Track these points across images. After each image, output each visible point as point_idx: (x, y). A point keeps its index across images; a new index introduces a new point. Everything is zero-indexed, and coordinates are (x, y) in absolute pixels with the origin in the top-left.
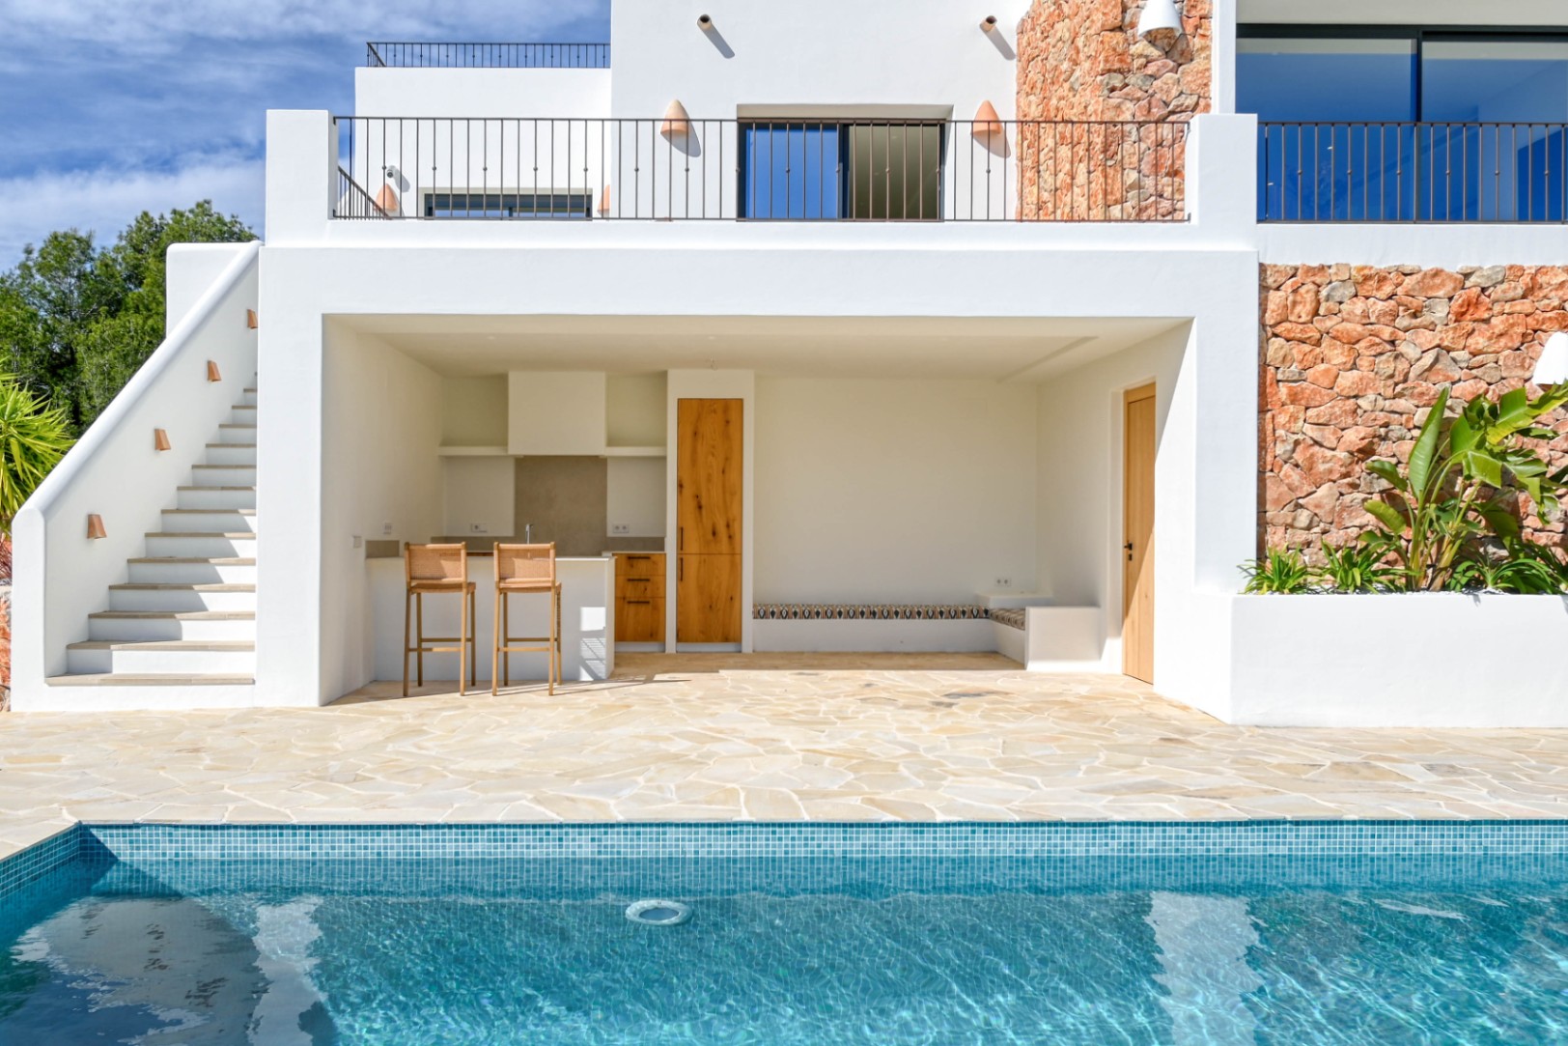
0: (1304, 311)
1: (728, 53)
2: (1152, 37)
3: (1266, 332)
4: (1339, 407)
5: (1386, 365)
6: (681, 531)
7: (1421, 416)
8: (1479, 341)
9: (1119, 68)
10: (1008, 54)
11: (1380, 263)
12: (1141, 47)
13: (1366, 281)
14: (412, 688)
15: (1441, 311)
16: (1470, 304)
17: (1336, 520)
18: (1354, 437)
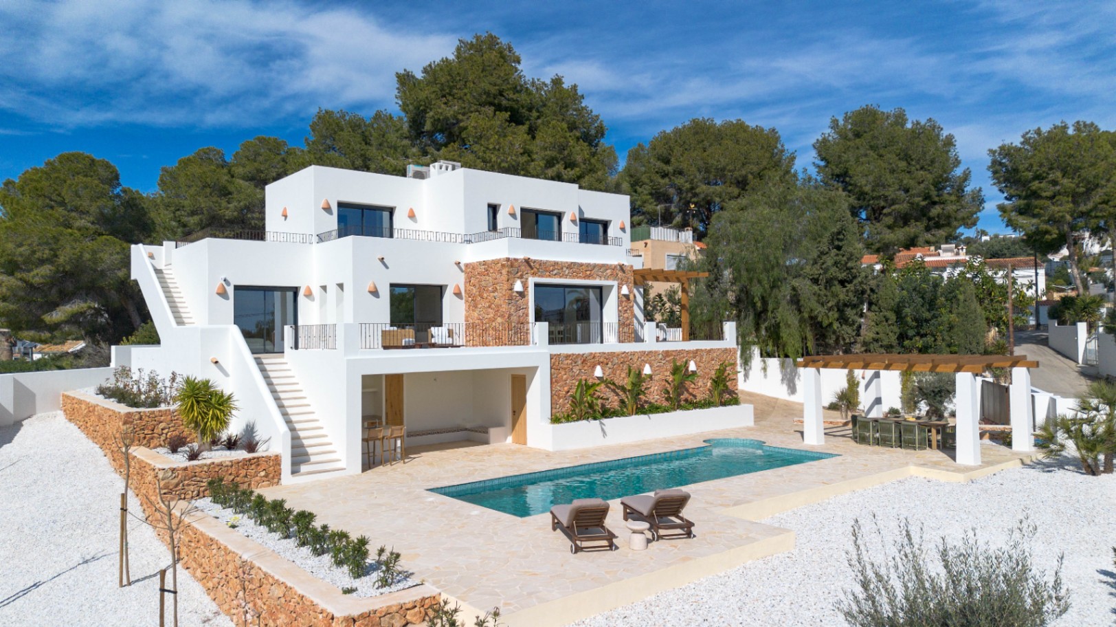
0: (557, 363)
1: (387, 267)
2: (517, 292)
3: (551, 368)
4: (563, 383)
5: (571, 374)
6: (387, 414)
7: (577, 384)
8: (586, 368)
9: (511, 298)
10: (462, 271)
11: (570, 353)
12: (515, 294)
13: (567, 356)
14: (372, 466)
15: (579, 362)
16: (584, 360)
17: (564, 406)
18: (566, 389)
